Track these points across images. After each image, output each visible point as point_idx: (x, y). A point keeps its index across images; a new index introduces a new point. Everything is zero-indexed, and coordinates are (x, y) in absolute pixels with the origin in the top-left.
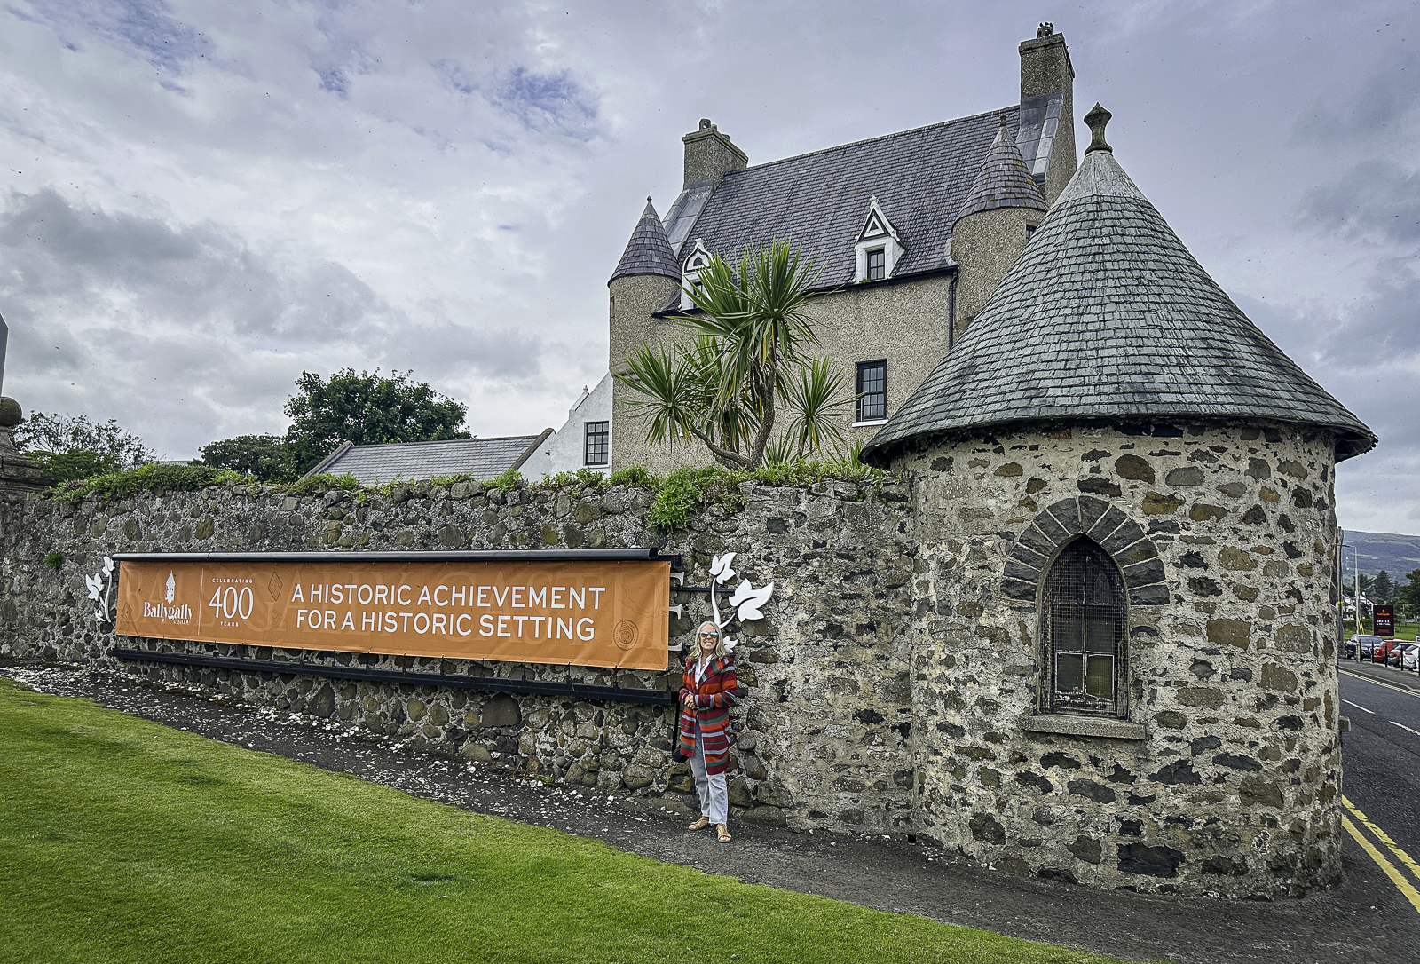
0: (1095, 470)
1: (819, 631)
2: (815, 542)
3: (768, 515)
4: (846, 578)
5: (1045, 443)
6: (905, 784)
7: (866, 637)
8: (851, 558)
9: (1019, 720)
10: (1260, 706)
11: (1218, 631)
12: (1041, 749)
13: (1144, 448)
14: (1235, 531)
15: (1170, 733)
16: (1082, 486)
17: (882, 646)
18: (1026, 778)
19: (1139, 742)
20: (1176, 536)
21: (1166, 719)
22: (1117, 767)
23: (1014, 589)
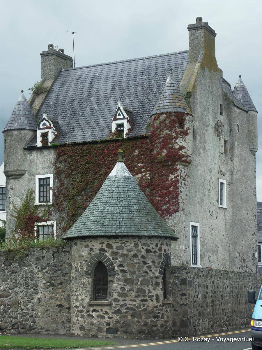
0: (102, 246)
1: (48, 285)
2: (47, 263)
3: (36, 256)
4: (55, 272)
5: (93, 240)
6: (69, 322)
7: (60, 286)
8: (56, 267)
9: (88, 303)
10: (136, 297)
11: (126, 281)
12: (92, 309)
13: (111, 242)
14: (130, 259)
15: (116, 303)
16: (100, 250)
17: (64, 288)
18: (89, 315)
19: (110, 305)
20: (118, 261)
21: (115, 300)
22: (106, 311)
23: (87, 273)
